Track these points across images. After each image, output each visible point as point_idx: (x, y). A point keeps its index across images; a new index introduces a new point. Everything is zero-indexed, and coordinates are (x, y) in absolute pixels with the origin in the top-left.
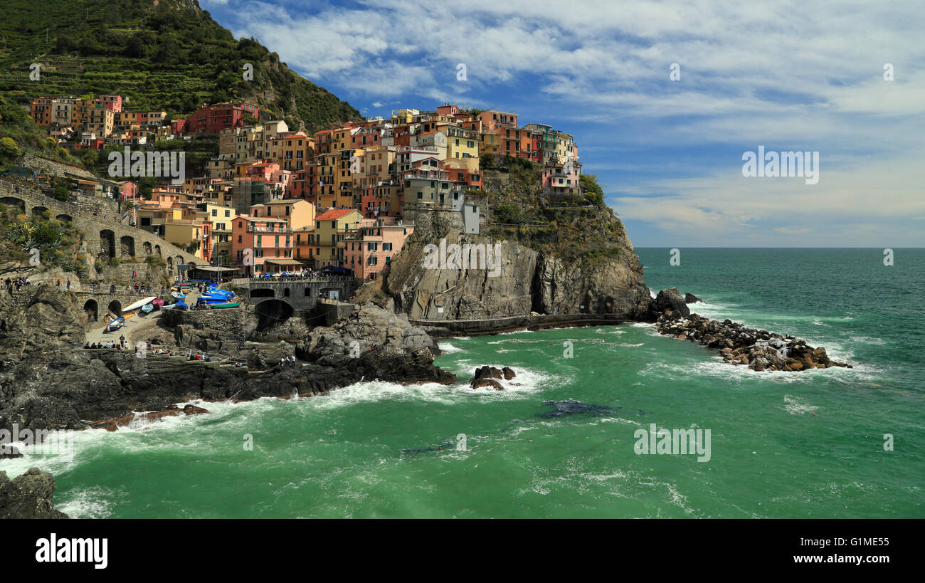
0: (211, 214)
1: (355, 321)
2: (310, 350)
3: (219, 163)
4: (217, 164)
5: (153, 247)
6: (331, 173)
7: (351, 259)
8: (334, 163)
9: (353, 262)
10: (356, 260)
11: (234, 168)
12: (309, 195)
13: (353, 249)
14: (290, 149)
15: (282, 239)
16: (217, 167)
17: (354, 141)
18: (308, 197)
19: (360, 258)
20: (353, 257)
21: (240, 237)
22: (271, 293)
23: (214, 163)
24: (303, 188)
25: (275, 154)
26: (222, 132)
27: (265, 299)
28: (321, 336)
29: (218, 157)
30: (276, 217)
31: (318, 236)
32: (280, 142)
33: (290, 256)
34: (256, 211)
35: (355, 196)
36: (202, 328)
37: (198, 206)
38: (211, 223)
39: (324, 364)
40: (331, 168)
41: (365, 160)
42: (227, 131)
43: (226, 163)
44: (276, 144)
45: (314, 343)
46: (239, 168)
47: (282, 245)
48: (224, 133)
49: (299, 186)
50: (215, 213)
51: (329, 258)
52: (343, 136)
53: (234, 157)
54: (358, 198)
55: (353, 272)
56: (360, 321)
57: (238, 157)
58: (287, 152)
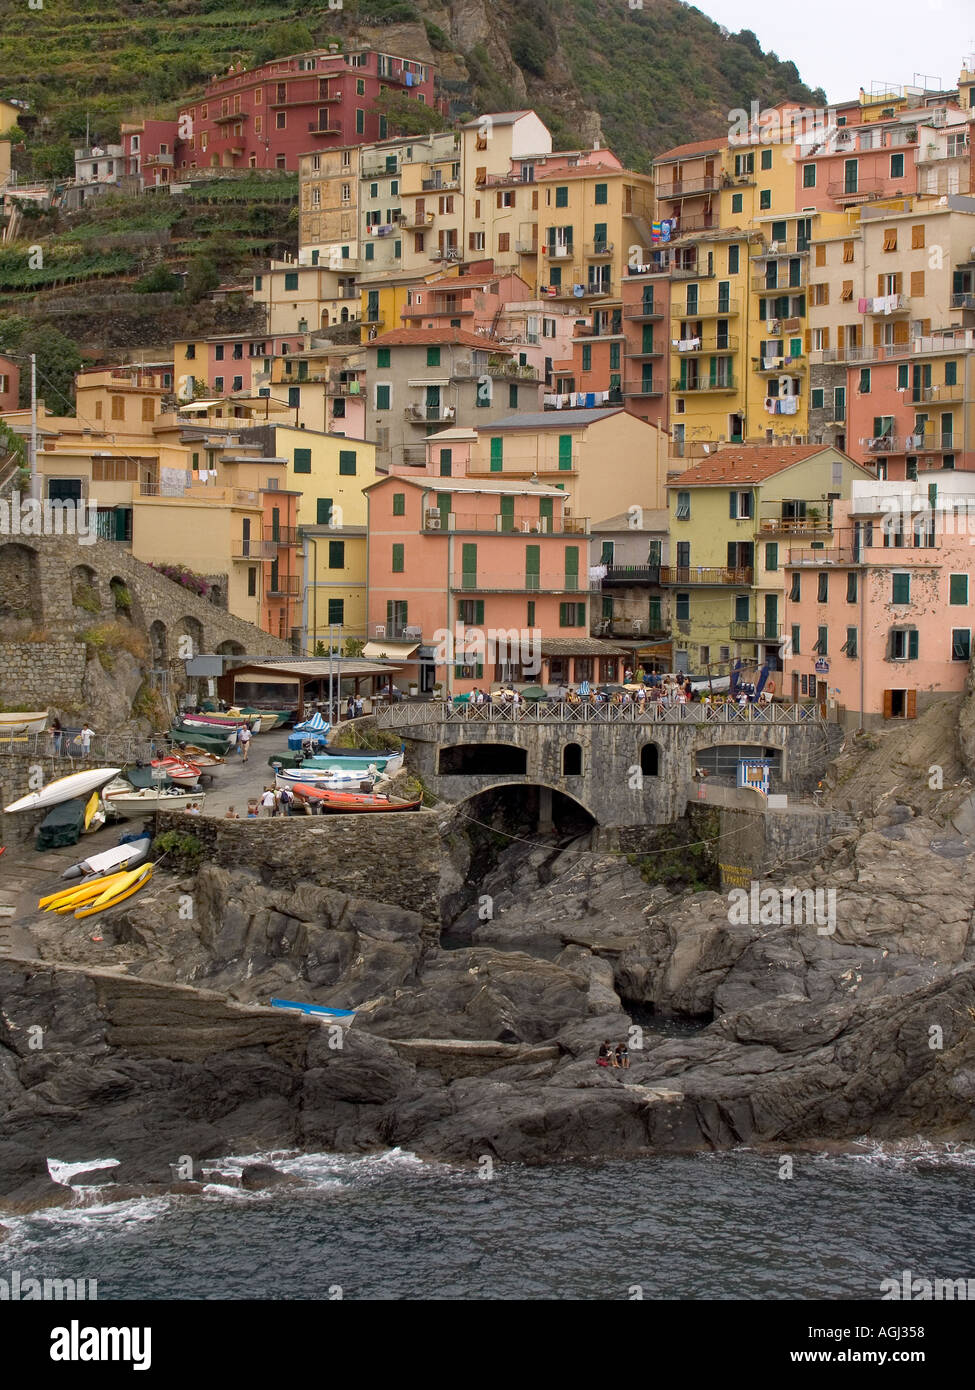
0: (291, 465)
1: (844, 875)
2: (673, 981)
3: (301, 278)
4: (292, 281)
5: (102, 582)
6: (723, 303)
7: (816, 638)
8: (733, 268)
9: (821, 646)
10: (837, 640)
11: (351, 296)
12: (638, 391)
13: (823, 598)
14: (561, 218)
15: (552, 558)
16: (292, 295)
17: (809, 181)
18: (635, 400)
19: (852, 633)
20: (823, 631)
21: (398, 551)
22: (511, 759)
23: (280, 281)
24: (614, 365)
25: (504, 242)
26: (306, 164)
27: (489, 783)
28: (712, 927)
29: (296, 255)
30: (524, 477)
31: (683, 549)
32: (524, 196)
33: (582, 623)
34: (446, 455)
35: (817, 397)
36: (289, 884)
37: (245, 436)
38: (291, 496)
39: (745, 1034)
40: (724, 289)
41: (858, 256)
42: (325, 160)
43: (325, 277)
44: (510, 201)
45: (685, 955)
46: (374, 296)
47: (552, 578)
48: (317, 164)
49: (601, 357)
50: (303, 461)
51: (724, 634)
52: (767, 164)
53: (353, 254)
54: (829, 402)
55: (823, 685)
56: (865, 877)
57: (370, 256)
58: (552, 231)
